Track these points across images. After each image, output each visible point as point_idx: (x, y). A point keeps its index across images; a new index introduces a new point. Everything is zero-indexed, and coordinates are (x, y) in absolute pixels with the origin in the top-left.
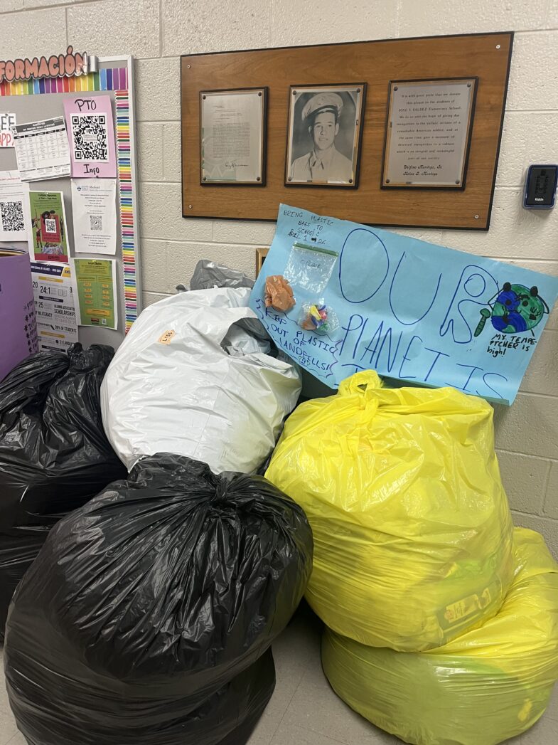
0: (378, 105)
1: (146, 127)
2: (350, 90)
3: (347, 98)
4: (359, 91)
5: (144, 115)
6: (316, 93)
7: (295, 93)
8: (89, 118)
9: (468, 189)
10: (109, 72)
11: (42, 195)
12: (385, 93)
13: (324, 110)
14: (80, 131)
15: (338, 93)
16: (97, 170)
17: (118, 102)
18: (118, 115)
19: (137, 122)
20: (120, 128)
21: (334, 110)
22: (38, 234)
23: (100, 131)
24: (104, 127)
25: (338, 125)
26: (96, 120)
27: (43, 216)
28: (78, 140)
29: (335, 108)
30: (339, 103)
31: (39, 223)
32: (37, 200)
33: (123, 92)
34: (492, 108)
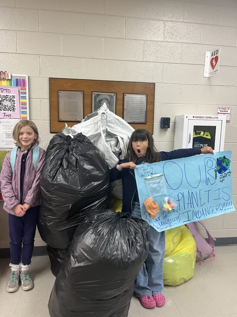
0: (120, 99)
1: (32, 100)
2: (113, 94)
3: (111, 96)
4: (114, 95)
5: (33, 96)
6: (101, 94)
7: (94, 94)
8: (7, 96)
9: (147, 123)
10: (17, 80)
12: (122, 96)
13: (104, 99)
14: (2, 100)
15: (108, 95)
16: (10, 115)
17: (21, 91)
18: (21, 95)
19: (29, 98)
20: (22, 100)
21: (107, 100)
23: (12, 101)
24: (14, 99)
25: (109, 104)
26: (10, 97)
29: (107, 99)
30: (109, 98)
33: (24, 88)
34: (151, 102)
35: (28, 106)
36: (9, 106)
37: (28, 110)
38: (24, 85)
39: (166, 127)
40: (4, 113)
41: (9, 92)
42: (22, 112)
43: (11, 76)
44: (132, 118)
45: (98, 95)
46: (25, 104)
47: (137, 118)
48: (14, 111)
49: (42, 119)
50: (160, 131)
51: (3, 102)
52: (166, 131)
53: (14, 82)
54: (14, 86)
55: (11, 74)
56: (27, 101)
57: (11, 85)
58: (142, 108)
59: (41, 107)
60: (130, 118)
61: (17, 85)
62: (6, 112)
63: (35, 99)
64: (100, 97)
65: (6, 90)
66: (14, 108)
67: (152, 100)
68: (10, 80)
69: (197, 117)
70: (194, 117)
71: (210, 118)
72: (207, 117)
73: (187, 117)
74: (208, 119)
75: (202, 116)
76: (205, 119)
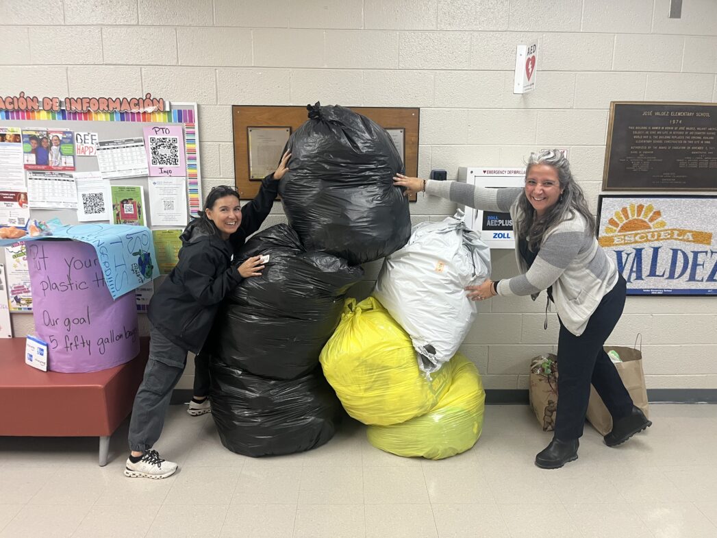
1: (206, 144)
5: (206, 137)
8: (164, 139)
10: (180, 112)
11: (122, 189)
14: (157, 147)
16: (170, 172)
17: (186, 130)
18: (186, 138)
19: (200, 142)
20: (189, 146)
22: (118, 215)
23: (173, 147)
24: (176, 145)
26: (169, 140)
27: (122, 202)
28: (155, 153)
31: (119, 207)
32: (117, 192)
33: (191, 124)
34: (413, 143)
35: (198, 155)
36: (168, 155)
37: (198, 162)
38: (191, 120)
40: (161, 168)
41: (167, 132)
42: (188, 165)
43: (170, 106)
46: (192, 151)
48: (176, 164)
49: (221, 176)
51: (158, 150)
53: (174, 116)
54: (175, 122)
55: (170, 103)
56: (197, 146)
57: (170, 121)
59: (219, 156)
61: (180, 121)
62: (164, 165)
63: (209, 143)
65: (162, 129)
66: (176, 159)
67: (413, 139)
68: (169, 112)
69: (491, 172)
70: (485, 172)
71: (515, 172)
73: (472, 172)
74: (513, 175)
75: (501, 169)
76: (506, 175)
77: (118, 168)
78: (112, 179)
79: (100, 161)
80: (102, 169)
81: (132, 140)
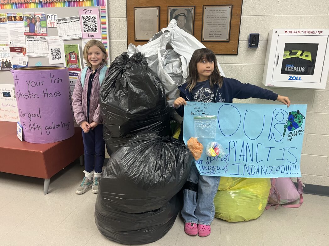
0: (199, 13)
1: (112, 19)
2: (190, 8)
3: (189, 11)
4: (193, 9)
5: (112, 16)
6: (178, 9)
7: (170, 9)
8: (89, 16)
9: (230, 41)
11: (69, 46)
12: (202, 9)
13: (181, 15)
14: (86, 21)
15: (186, 9)
16: (93, 36)
17: (101, 11)
19: (109, 18)
20: (102, 20)
21: (184, 15)
22: (68, 61)
23: (94, 21)
24: (96, 20)
25: (186, 20)
26: (92, 17)
27: (70, 54)
28: (85, 24)
29: (184, 14)
30: (186, 12)
31: (68, 56)
32: (67, 47)
33: (103, 7)
34: (237, 15)
35: (107, 26)
36: (92, 26)
37: (107, 30)
38: (104, 5)
39: (253, 46)
40: (88, 34)
41: (91, 12)
42: (102, 32)
44: (212, 35)
45: (174, 10)
46: (104, 24)
47: (217, 36)
48: (96, 32)
49: (120, 39)
50: (247, 51)
51: (87, 23)
52: (255, 50)
53: (95, 2)
54: (95, 6)
56: (107, 20)
57: (92, 5)
58: (225, 23)
59: (119, 26)
60: (210, 35)
61: (98, 5)
62: (90, 32)
63: (114, 18)
64: (176, 12)
65: (89, 10)
66: (96, 29)
67: (238, 12)
68: (92, 0)
69: (291, 32)
70: (286, 32)
71: (310, 32)
72: (305, 32)
73: (276, 32)
74: (308, 34)
75: (299, 30)
76: (303, 34)
77: (67, 34)
78: (65, 41)
79: (58, 30)
80: (59, 35)
81: (73, 18)
